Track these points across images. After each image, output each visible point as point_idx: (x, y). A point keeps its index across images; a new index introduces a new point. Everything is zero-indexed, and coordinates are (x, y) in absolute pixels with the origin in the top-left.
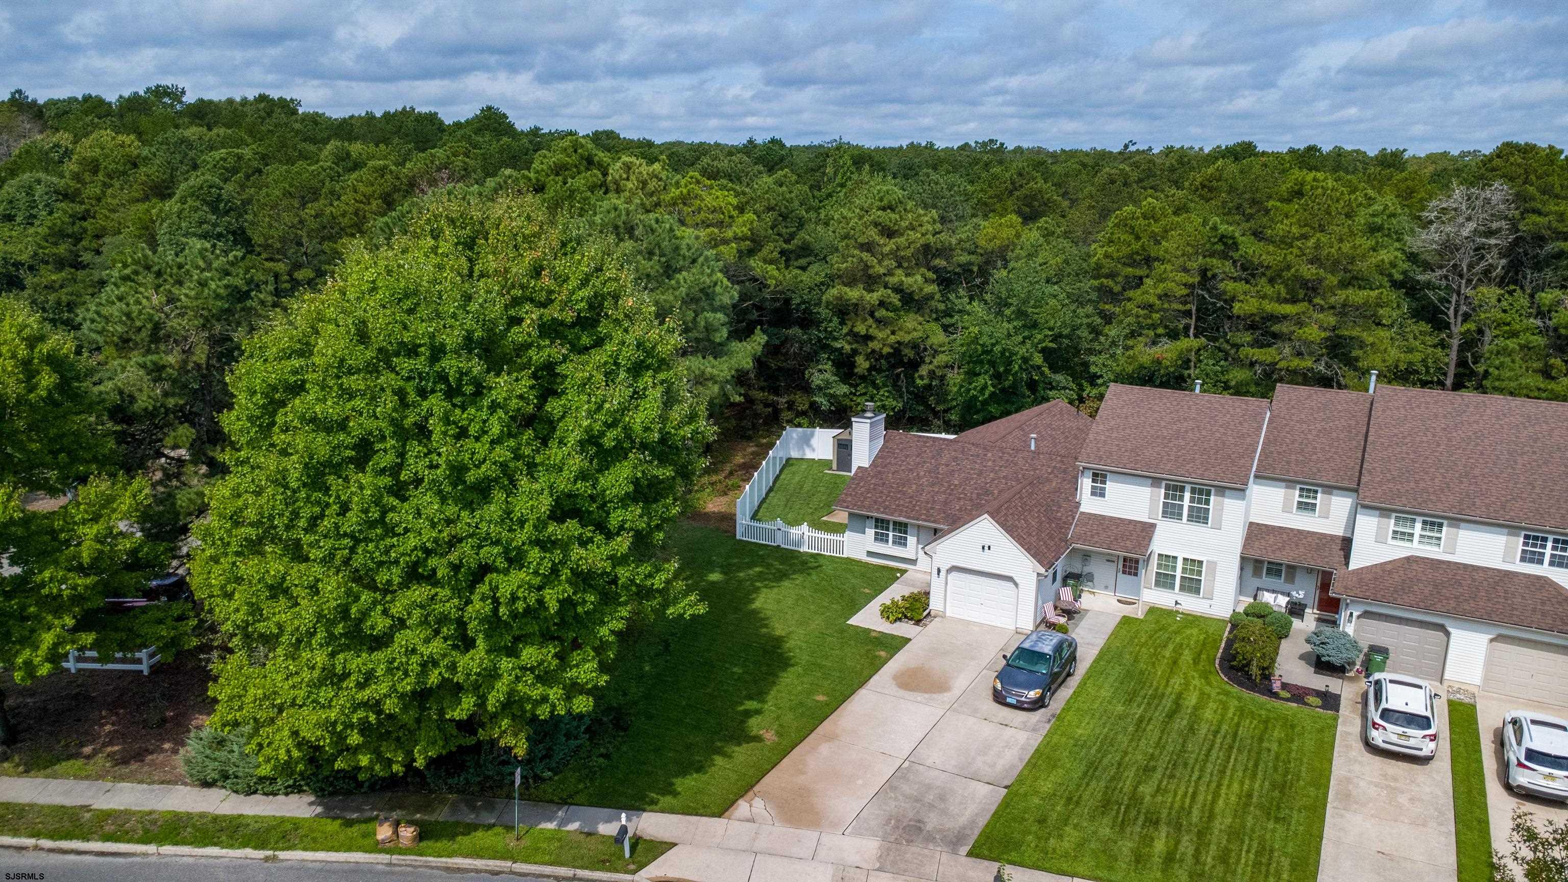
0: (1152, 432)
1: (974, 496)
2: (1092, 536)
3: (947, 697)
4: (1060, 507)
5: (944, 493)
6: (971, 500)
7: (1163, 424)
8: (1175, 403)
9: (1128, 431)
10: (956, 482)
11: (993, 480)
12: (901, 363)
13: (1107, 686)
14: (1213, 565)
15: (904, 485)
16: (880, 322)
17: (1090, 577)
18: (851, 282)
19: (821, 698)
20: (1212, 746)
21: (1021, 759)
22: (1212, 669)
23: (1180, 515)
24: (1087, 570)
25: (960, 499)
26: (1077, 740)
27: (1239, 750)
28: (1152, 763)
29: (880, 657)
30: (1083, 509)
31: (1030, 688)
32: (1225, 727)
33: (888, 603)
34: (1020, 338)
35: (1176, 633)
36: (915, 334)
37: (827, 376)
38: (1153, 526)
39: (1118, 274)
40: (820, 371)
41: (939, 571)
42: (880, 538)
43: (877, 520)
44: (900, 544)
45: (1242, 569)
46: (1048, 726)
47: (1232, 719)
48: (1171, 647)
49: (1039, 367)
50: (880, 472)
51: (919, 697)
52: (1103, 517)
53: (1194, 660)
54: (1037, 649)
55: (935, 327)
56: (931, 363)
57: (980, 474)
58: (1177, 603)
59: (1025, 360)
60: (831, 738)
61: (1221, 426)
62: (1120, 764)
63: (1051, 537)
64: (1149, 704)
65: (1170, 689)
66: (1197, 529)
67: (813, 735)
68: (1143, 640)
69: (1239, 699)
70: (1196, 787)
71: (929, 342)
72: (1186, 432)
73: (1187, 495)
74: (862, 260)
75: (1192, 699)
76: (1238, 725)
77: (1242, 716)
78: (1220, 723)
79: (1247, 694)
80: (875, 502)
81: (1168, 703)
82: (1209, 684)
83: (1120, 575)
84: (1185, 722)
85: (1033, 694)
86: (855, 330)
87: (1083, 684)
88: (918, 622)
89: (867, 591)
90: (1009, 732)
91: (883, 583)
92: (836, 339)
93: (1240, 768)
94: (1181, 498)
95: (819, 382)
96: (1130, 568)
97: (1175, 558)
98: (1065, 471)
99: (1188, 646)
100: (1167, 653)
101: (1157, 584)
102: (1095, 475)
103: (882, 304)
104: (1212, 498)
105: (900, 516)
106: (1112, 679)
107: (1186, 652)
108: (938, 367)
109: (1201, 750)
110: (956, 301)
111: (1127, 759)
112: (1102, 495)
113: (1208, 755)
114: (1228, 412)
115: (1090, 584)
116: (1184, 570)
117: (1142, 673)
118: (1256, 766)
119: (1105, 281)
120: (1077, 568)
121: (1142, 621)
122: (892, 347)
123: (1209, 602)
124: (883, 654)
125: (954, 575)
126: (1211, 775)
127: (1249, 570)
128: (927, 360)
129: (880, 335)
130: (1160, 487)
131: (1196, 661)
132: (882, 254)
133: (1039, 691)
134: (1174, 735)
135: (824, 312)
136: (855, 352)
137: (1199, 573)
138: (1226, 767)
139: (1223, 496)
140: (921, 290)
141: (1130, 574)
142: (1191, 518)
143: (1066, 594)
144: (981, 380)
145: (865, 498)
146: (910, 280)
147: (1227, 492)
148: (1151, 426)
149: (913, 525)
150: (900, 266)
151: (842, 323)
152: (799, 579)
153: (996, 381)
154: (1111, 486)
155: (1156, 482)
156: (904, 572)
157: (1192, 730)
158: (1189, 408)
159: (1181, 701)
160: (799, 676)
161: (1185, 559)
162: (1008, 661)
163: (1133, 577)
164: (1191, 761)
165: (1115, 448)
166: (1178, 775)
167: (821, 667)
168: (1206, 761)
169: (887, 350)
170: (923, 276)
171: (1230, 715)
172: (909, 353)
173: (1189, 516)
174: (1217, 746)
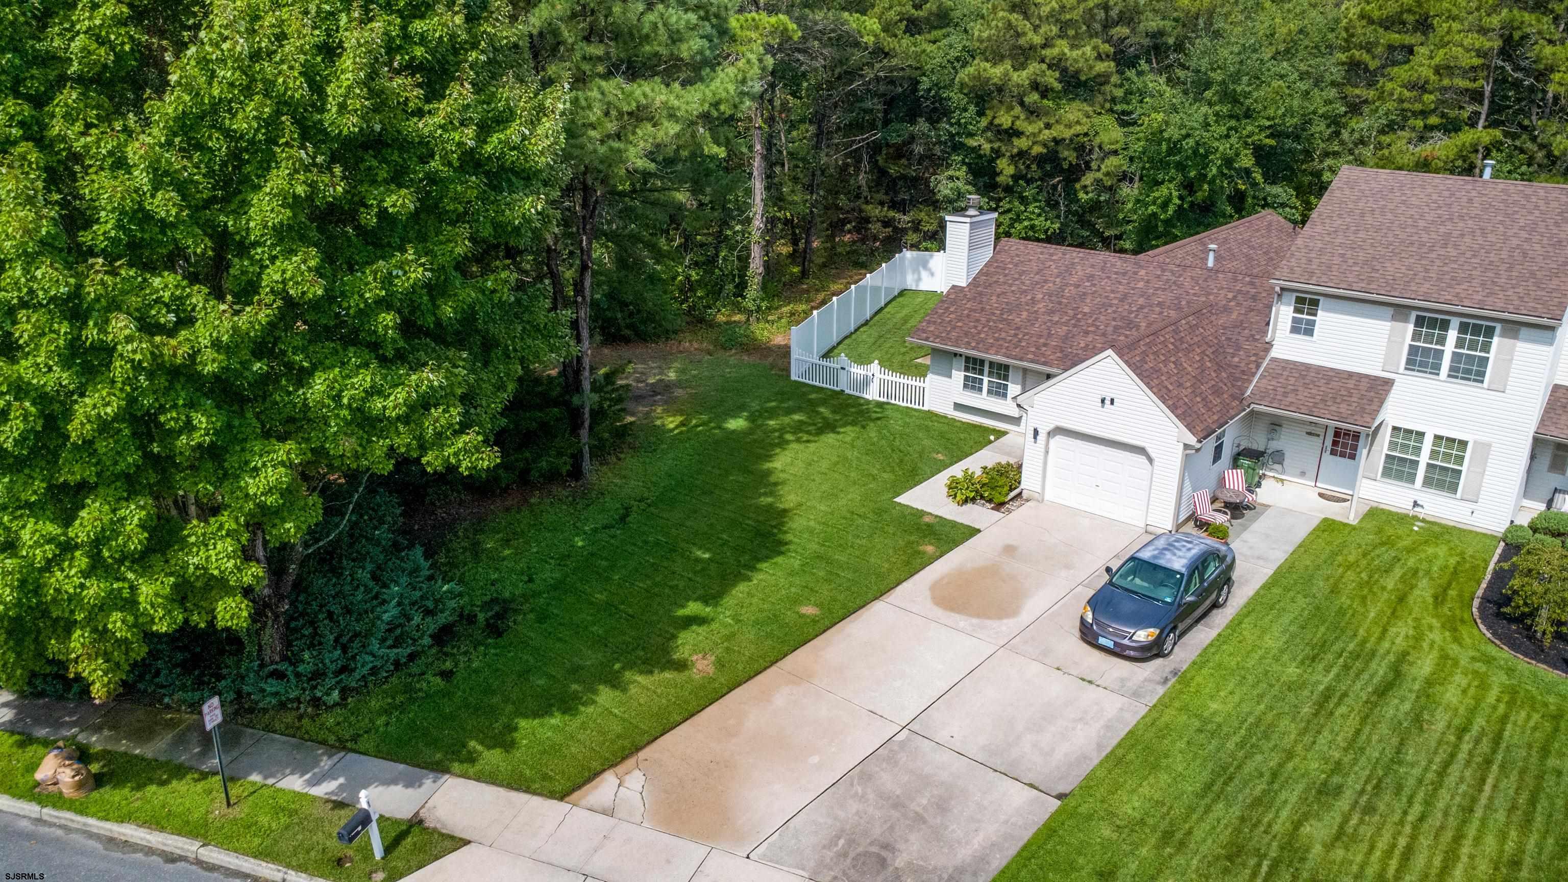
0: (1403, 236)
1: (1110, 329)
2: (1285, 394)
3: (1008, 626)
4: (1238, 348)
5: (1066, 324)
6: (1104, 335)
7: (1422, 224)
8: (1446, 193)
9: (1362, 235)
10: (1086, 310)
11: (1142, 307)
12: (1058, 169)
13: (1276, 629)
14: (1485, 448)
15: (1010, 312)
16: (1032, 113)
17: (1278, 457)
18: (997, 58)
19: (809, 610)
20: (1453, 756)
21: (1100, 746)
22: (1466, 616)
23: (1436, 368)
24: (1274, 445)
25: (1087, 333)
26: (1205, 722)
27: (1502, 767)
28: (1336, 780)
29: (924, 553)
30: (1275, 353)
31: (1140, 622)
32: (1479, 722)
33: (960, 475)
34: (1223, 130)
35: (1410, 550)
36: (1078, 128)
37: (960, 184)
38: (1388, 384)
39: (1377, 44)
40: (951, 178)
41: (1036, 432)
42: (972, 385)
43: (968, 359)
44: (997, 394)
45: (1533, 457)
46: (1161, 690)
47: (1495, 708)
48: (1398, 572)
49: (1248, 172)
50: (981, 294)
51: (963, 622)
52: (1307, 367)
53: (1436, 598)
54: (1162, 562)
55: (1108, 121)
56: (1099, 169)
57: (1125, 296)
58: (1416, 504)
59: (1228, 162)
60: (800, 678)
61: (1522, 228)
62: (1275, 775)
63: (1217, 392)
64: (1346, 667)
65: (1386, 645)
66: (1464, 390)
67: (774, 669)
68: (1351, 558)
69: (1510, 671)
70: (1413, 837)
71: (1097, 141)
72: (1462, 235)
73: (1452, 335)
74: (1009, 25)
75: (1424, 666)
76: (1504, 719)
77: (1511, 704)
78: (1473, 711)
79: (1524, 665)
80: (966, 334)
81: (1380, 669)
82: (1457, 640)
83: (1327, 456)
84: (1407, 706)
85: (1144, 635)
86: (997, 121)
87: (1235, 624)
88: (999, 506)
89: (940, 457)
90: (1092, 693)
91: (966, 449)
92: (971, 135)
93: (1501, 803)
94: (1442, 341)
95: (947, 192)
96: (1345, 446)
97: (1422, 434)
98: (1254, 298)
99: (1428, 572)
100: (1390, 583)
101: (1387, 473)
102: (1299, 300)
103: (1035, 86)
104: (1496, 340)
105: (997, 354)
106: (1286, 619)
107: (1424, 583)
108: (1108, 174)
109: (1430, 762)
110: (1135, 79)
111: (1290, 766)
112: (1309, 332)
113: (1442, 773)
114: (1537, 207)
115: (1276, 466)
116: (1434, 454)
117: (1341, 612)
118: (1533, 802)
119: (1357, 53)
120: (1259, 442)
121: (1354, 528)
122: (1045, 145)
123: (1473, 506)
124: (930, 549)
125: (1059, 439)
126: (1446, 814)
127: (1545, 460)
128: (1094, 165)
129: (1030, 129)
130: (1406, 320)
131: (1439, 599)
132: (1040, 18)
133: (1155, 631)
134: (1384, 729)
135: (955, 97)
136: (998, 154)
137: (1460, 460)
138: (1474, 800)
139: (1515, 337)
140: (1091, 68)
141: (1343, 455)
142: (1454, 372)
143: (1236, 480)
144: (1164, 191)
145: (954, 328)
146: (1076, 53)
147: (1524, 331)
148: (1403, 227)
149: (1016, 368)
150: (1062, 35)
151: (981, 113)
152: (849, 433)
153: (1184, 193)
154: (1324, 318)
155: (1400, 311)
156: (1000, 434)
157: (1418, 720)
158: (1470, 200)
159: (1405, 668)
160: (792, 573)
161: (1438, 438)
162: (1112, 577)
163: (1347, 461)
164: (1411, 782)
165: (1337, 260)
166: (1382, 807)
167: (829, 561)
168: (1438, 785)
169: (1037, 150)
170: (1095, 48)
171: (1491, 698)
172: (1069, 155)
173: (1452, 369)
174: (1462, 756)
